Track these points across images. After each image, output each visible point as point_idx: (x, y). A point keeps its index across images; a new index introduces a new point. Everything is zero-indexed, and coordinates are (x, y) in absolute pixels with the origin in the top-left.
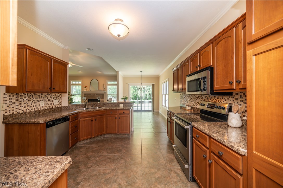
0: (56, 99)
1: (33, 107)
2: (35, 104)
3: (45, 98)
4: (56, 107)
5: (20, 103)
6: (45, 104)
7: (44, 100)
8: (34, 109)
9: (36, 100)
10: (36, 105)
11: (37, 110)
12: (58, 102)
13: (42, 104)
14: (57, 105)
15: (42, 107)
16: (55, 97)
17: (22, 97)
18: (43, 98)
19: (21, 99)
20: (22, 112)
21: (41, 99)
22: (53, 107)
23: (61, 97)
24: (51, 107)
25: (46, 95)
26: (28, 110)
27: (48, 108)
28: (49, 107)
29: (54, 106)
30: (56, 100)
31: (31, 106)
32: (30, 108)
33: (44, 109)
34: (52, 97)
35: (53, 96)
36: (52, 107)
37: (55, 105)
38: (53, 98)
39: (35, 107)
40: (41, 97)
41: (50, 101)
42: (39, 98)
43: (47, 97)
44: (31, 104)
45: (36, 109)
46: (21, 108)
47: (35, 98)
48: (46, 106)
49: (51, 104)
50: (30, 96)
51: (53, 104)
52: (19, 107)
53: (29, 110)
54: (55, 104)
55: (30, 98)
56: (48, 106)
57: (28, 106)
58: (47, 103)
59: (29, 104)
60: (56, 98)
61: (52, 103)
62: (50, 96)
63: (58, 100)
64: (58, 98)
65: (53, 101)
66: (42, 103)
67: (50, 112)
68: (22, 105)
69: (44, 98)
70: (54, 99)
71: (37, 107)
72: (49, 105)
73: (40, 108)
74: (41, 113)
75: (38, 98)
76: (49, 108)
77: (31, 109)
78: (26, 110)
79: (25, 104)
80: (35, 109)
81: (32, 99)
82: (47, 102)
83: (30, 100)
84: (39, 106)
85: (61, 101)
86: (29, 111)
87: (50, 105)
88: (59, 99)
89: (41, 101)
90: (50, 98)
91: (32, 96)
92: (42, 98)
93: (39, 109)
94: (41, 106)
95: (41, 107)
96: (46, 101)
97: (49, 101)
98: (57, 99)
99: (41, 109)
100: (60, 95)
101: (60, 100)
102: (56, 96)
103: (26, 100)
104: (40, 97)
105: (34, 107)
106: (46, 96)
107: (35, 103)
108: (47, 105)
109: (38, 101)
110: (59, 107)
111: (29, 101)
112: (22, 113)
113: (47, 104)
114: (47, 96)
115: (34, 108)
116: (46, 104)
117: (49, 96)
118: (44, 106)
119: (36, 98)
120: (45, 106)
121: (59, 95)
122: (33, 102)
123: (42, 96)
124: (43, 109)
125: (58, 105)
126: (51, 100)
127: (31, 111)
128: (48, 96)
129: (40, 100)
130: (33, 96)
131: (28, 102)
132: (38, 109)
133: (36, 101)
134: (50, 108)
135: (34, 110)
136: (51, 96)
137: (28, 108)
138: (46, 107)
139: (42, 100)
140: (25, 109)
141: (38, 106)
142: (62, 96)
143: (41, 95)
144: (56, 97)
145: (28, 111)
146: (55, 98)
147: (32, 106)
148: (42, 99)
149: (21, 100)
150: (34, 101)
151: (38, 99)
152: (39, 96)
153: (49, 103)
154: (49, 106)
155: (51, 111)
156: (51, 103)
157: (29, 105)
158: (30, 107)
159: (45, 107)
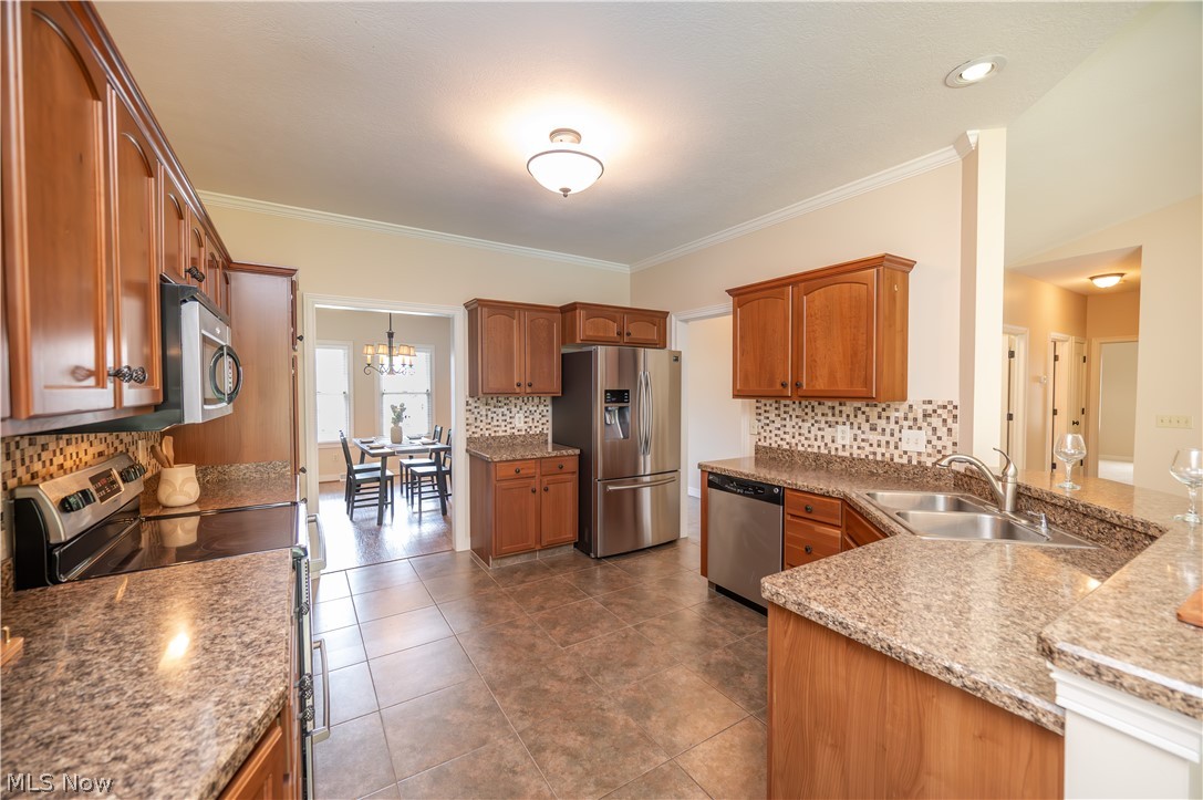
0: (910, 428)
1: (813, 439)
2: (820, 433)
3: (856, 416)
4: (910, 461)
5: (784, 422)
6: (855, 440)
7: (852, 424)
8: (816, 447)
9: (823, 422)
10: (823, 437)
11: (826, 452)
12: (929, 442)
13: (843, 438)
14: (919, 454)
15: (844, 446)
16: (906, 419)
17: (787, 409)
18: (848, 416)
19: (785, 412)
20: (788, 447)
21: (840, 420)
22: (892, 460)
23: (945, 421)
24: (883, 455)
25: (859, 405)
26: (800, 445)
27: (867, 456)
28: (875, 454)
29: (901, 457)
30: (915, 432)
31: (807, 435)
32: (806, 443)
33: (851, 454)
34: (888, 418)
35: (897, 410)
36: (887, 455)
37: (905, 453)
38: (892, 420)
39: (819, 443)
40: (841, 412)
41: (879, 430)
42: (833, 415)
43: (864, 413)
44: (809, 432)
45: (822, 448)
46: (784, 436)
47: (820, 415)
48: (859, 448)
49: (883, 443)
50: (806, 407)
51: (896, 448)
52: (780, 432)
53: (803, 445)
54: (904, 446)
55: (807, 414)
56: (868, 449)
57: (800, 434)
58: (863, 437)
59: (804, 431)
60: (911, 423)
61: (888, 443)
62: (880, 410)
63: (923, 435)
64: (929, 424)
65: (892, 435)
66: (843, 432)
67: (872, 474)
68: (787, 430)
69: (852, 416)
70: (902, 427)
71: (826, 445)
72: (875, 445)
73: (837, 449)
74: (836, 467)
75: (830, 414)
76: (871, 457)
77: (809, 446)
78: (797, 444)
79: (794, 427)
80: (819, 447)
81: (813, 418)
82: (863, 432)
83: (806, 417)
84: (833, 441)
85: (945, 438)
86: (803, 449)
87: (879, 446)
88: (934, 429)
89: (840, 427)
90: (880, 417)
91: (810, 407)
92: (844, 416)
93: (833, 453)
94: (839, 443)
95: (840, 447)
96: (859, 428)
97: (873, 428)
98: (920, 428)
99: (840, 453)
100: (939, 411)
101: (942, 431)
102: (910, 416)
103: (797, 417)
104: (837, 412)
105: (816, 440)
106: (860, 409)
107: (819, 429)
108: (863, 444)
109: (830, 426)
110: (929, 464)
111: (803, 421)
112: (786, 450)
113: (863, 440)
114: (863, 409)
115: (816, 444)
116: (859, 440)
117: (873, 413)
118: (851, 447)
119: (823, 415)
120: (855, 447)
121: (935, 411)
122: (813, 425)
123: (843, 408)
124: (847, 454)
125: (929, 455)
126: (884, 430)
127: (809, 450)
128: (867, 409)
129: (837, 423)
130: (813, 407)
131: (800, 424)
132: (830, 452)
133: (823, 425)
134: (879, 458)
135: (816, 450)
136: (884, 410)
137: (800, 441)
138: (860, 452)
139: (844, 424)
140: (794, 441)
141: (828, 440)
142: (955, 417)
143: (840, 404)
144: (915, 420)
145: (800, 448)
146: (906, 424)
147: (812, 436)
148: (844, 419)
149: (785, 416)
150: (816, 422)
151: (830, 418)
152: (833, 408)
153: (874, 437)
154: (872, 449)
155: (880, 472)
156: (883, 439)
157: (802, 431)
158: (806, 439)
159: (856, 452)
